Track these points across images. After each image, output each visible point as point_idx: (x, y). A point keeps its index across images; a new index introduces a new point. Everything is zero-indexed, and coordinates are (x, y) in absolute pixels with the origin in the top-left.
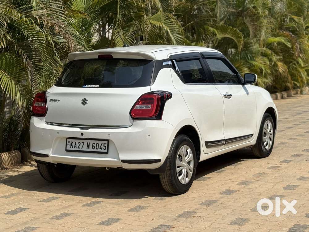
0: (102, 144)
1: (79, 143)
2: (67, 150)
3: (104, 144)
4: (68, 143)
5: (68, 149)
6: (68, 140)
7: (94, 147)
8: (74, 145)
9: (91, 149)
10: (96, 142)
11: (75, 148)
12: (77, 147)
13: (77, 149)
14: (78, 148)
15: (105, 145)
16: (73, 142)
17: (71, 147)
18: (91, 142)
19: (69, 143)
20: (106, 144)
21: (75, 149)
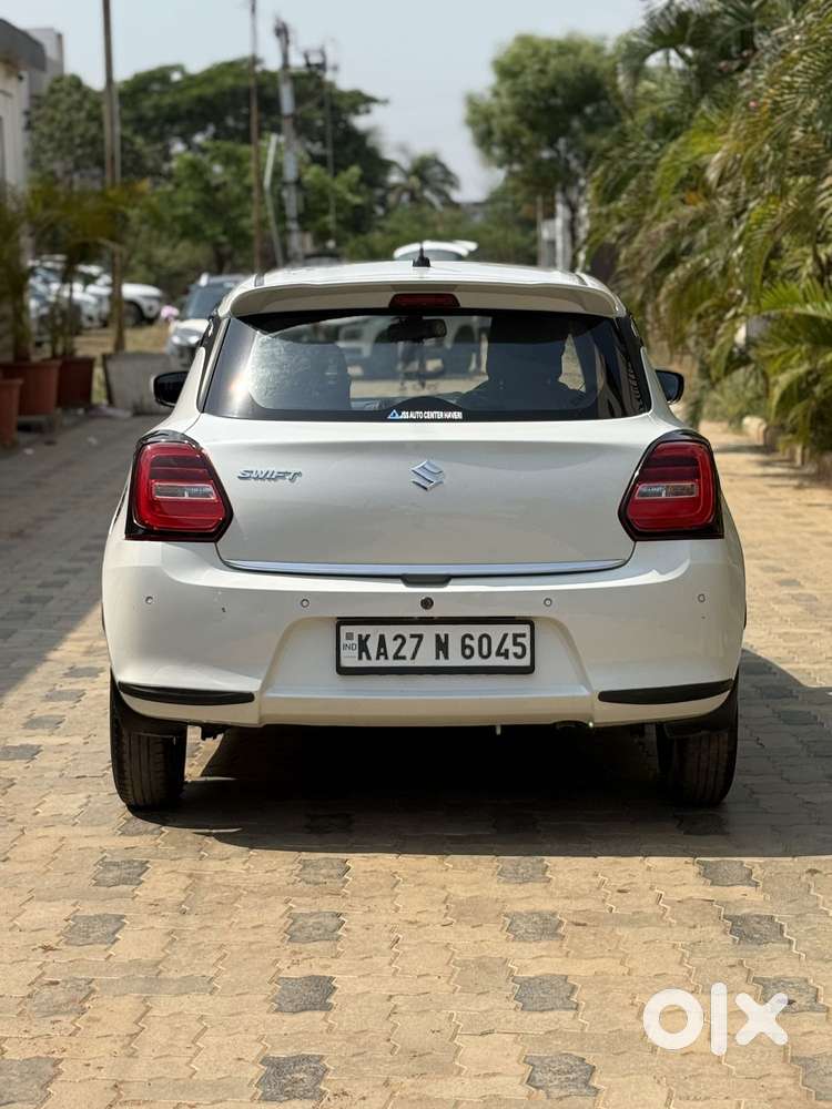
0: (505, 636)
1: (400, 641)
2: (343, 671)
3: (516, 636)
4: (343, 640)
5: (346, 663)
6: (345, 630)
7: (468, 652)
8: (372, 646)
9: (456, 659)
10: (476, 630)
11: (382, 657)
12: (391, 653)
13: (391, 663)
14: (396, 657)
15: (519, 640)
16: (368, 636)
17: (360, 658)
18: (455, 633)
19: (350, 642)
20: (524, 635)
21: (382, 663)
